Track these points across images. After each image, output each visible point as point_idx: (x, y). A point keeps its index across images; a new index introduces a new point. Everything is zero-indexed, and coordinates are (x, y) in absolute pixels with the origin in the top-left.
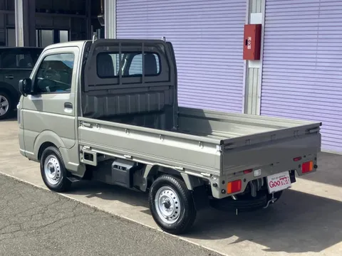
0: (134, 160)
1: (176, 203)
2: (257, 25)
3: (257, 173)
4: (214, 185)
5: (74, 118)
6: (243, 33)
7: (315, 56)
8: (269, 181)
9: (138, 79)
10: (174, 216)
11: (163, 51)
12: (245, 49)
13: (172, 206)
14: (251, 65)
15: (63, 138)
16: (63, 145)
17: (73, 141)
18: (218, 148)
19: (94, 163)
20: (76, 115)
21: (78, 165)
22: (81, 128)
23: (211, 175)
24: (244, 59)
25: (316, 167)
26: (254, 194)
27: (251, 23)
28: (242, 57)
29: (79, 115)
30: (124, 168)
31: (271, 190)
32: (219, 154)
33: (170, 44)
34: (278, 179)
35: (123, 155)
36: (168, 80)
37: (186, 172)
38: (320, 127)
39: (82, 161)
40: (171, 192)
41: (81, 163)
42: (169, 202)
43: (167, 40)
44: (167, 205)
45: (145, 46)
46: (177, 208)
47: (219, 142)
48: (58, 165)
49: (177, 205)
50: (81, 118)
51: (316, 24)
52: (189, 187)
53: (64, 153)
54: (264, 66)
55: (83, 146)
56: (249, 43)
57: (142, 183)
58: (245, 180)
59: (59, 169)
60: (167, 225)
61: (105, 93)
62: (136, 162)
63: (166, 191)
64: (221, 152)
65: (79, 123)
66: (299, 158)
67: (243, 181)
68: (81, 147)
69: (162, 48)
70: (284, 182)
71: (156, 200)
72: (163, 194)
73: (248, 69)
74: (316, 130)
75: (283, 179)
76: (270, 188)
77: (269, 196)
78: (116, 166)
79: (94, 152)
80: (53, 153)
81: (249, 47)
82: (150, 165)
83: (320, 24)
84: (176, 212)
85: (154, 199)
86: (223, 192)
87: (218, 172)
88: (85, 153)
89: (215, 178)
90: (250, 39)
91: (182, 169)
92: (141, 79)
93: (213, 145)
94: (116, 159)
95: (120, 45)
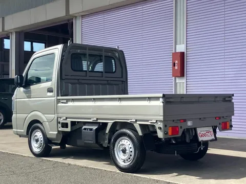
0: (99, 121)
1: (131, 148)
2: (181, 52)
3: (189, 123)
4: (159, 128)
5: (54, 98)
6: (172, 59)
7: (223, 70)
8: (198, 132)
9: (100, 74)
10: (129, 158)
11: (118, 56)
12: (174, 69)
13: (127, 151)
14: (178, 80)
15: (46, 115)
16: (46, 120)
17: (54, 116)
18: (161, 100)
19: (69, 129)
20: (56, 95)
21: (56, 133)
22: (59, 105)
23: (157, 121)
24: (173, 76)
25: (231, 126)
26: (188, 140)
27: (177, 51)
28: (171, 76)
29: (58, 96)
30: (91, 130)
31: (200, 139)
32: (162, 104)
33: (122, 51)
34: (205, 132)
35: (90, 119)
36: (121, 77)
37: (138, 122)
38: (233, 97)
39: (60, 129)
40: (127, 141)
41: (59, 131)
42: (125, 148)
43: (120, 49)
44: (124, 151)
45: (105, 52)
46: (131, 152)
47: (161, 95)
48: (42, 136)
49: (131, 150)
50: (60, 97)
51: (223, 49)
52: (140, 134)
53: (47, 125)
54: (187, 80)
55: (61, 118)
56: (176, 65)
57: (104, 141)
58: (181, 127)
59: (42, 139)
60: (124, 167)
61: (76, 81)
62: (100, 123)
63: (123, 141)
64: (163, 102)
65: (58, 101)
66: (220, 118)
67: (180, 128)
68: (59, 119)
69: (117, 55)
70: (209, 134)
71: (115, 149)
72: (121, 143)
73: (176, 84)
74: (230, 99)
75: (208, 132)
76: (199, 137)
77: (199, 143)
78: (85, 129)
79: (69, 121)
80: (38, 128)
81: (176, 68)
82: (110, 123)
83: (226, 48)
84: (131, 155)
85: (114, 148)
86: (166, 133)
87: (161, 118)
88: (62, 123)
89: (159, 123)
90: (176, 62)
91: (134, 120)
92: (103, 74)
93: (157, 98)
94: (85, 123)
95: (87, 49)
